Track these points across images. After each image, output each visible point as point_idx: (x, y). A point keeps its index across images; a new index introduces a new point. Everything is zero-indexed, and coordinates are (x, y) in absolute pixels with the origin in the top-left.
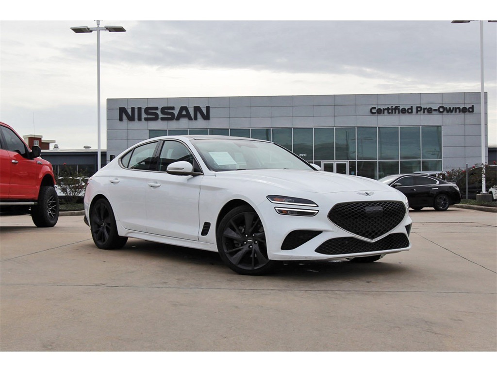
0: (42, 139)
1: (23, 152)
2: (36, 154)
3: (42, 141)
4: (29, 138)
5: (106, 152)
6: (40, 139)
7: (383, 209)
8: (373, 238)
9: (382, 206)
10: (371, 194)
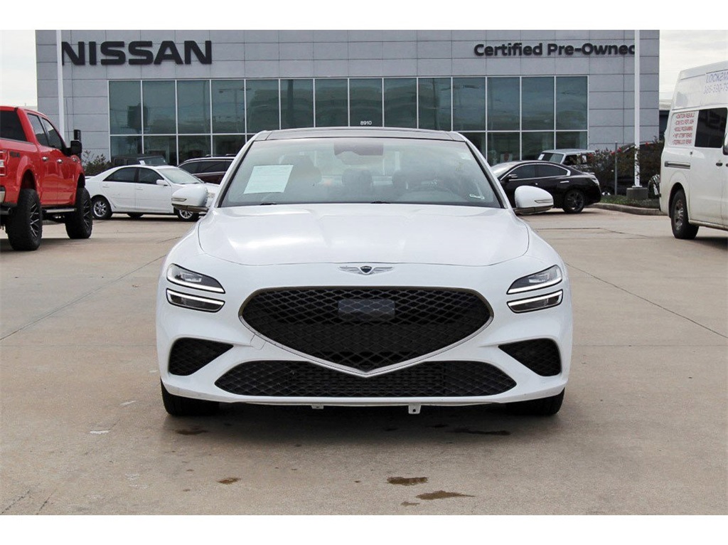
7: (397, 305)
8: (366, 370)
9: (394, 299)
10: (378, 270)
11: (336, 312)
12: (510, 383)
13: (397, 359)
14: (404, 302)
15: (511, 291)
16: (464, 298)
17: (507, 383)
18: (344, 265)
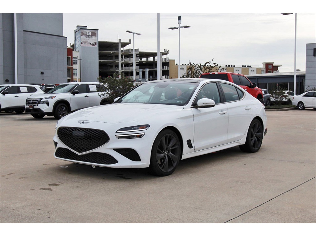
0: (274, 64)
1: (249, 85)
2: (254, 86)
3: (274, 66)
4: (266, 64)
5: (305, 75)
6: (272, 64)
7: (85, 134)
8: (80, 152)
9: (85, 132)
10: (86, 123)
11: (72, 135)
12: (116, 161)
13: (86, 150)
14: (87, 133)
15: (118, 132)
16: (101, 133)
17: (115, 161)
18: (80, 121)
